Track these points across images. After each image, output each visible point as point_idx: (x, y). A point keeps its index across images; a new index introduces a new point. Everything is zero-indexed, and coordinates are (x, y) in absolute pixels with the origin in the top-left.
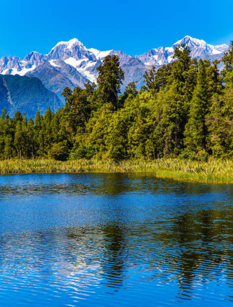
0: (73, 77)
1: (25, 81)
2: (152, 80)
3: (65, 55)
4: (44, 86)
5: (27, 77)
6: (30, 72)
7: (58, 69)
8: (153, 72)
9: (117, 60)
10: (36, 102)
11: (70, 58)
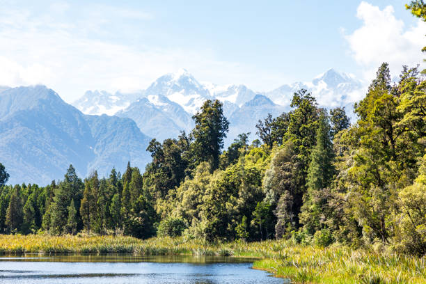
0: (179, 119)
1: (116, 123)
2: (268, 132)
3: (170, 89)
4: (139, 129)
5: (118, 118)
6: (122, 111)
7: (158, 108)
8: (269, 121)
9: (220, 105)
10: (128, 151)
11: (176, 93)
